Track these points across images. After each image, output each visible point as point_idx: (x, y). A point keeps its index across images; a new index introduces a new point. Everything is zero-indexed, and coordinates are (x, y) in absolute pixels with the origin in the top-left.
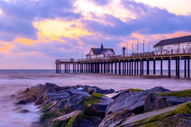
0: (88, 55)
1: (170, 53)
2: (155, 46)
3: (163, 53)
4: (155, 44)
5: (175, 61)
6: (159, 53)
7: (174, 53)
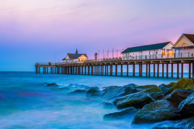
0: (64, 59)
1: (135, 59)
2: (123, 53)
3: (129, 59)
4: (122, 51)
5: (139, 65)
6: (126, 59)
7: (138, 59)
